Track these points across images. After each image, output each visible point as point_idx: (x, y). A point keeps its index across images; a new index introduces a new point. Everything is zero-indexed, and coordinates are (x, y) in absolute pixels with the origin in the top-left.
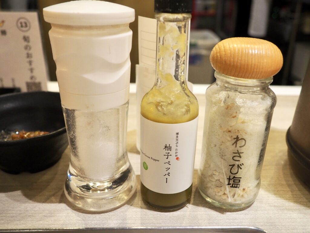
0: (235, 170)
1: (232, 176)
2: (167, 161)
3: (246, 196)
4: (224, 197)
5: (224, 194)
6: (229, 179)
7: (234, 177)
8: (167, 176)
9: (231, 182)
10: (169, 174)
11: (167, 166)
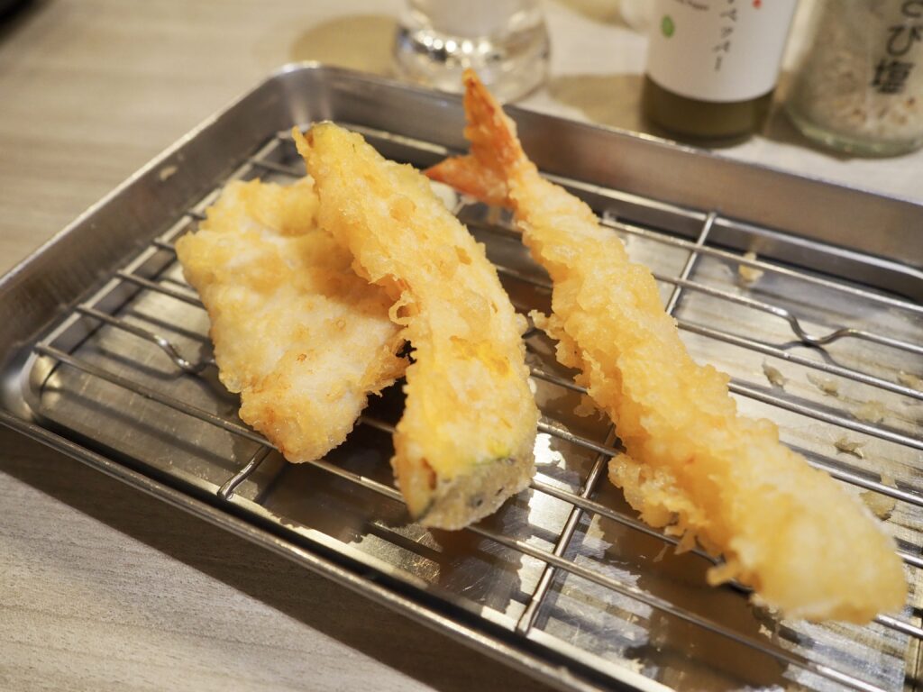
0: (900, 44)
1: (890, 59)
2: (729, 8)
3: (912, 119)
4: (855, 120)
5: (857, 112)
6: (880, 69)
7: (895, 64)
8: (721, 52)
9: (885, 77)
10: (726, 46)
11: (727, 22)
